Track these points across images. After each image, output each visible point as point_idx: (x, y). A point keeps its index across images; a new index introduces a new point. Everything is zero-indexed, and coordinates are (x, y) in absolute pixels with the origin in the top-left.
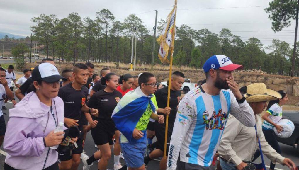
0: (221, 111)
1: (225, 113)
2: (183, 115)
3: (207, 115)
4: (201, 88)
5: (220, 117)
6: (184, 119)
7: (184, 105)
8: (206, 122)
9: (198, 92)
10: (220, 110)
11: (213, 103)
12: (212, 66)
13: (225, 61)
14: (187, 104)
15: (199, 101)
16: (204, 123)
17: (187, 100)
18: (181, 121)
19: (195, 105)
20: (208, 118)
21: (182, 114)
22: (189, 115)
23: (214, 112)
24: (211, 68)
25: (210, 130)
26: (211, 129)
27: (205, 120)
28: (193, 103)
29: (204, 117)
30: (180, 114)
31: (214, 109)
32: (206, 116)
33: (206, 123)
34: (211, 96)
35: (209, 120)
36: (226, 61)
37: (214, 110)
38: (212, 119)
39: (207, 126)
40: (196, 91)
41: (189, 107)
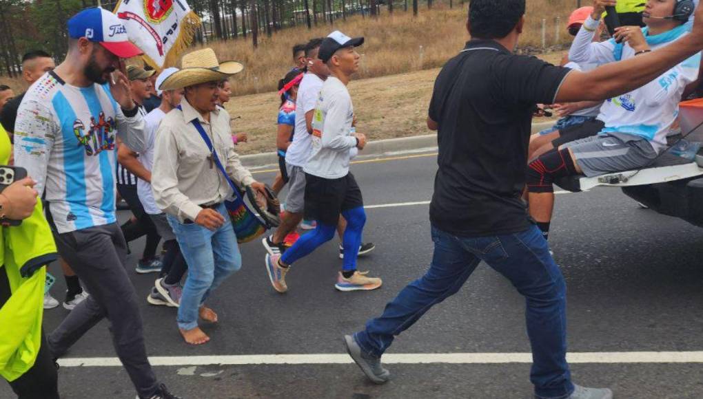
0: (103, 114)
1: (112, 119)
2: (34, 137)
3: (82, 128)
4: (55, 76)
5: (104, 128)
6: (37, 145)
7: (31, 117)
8: (83, 142)
9: (50, 84)
10: (101, 114)
11: (85, 102)
12: (87, 33)
13: (116, 31)
14: (37, 113)
15: (59, 102)
16: (80, 144)
17: (35, 104)
18: (32, 150)
19: (53, 112)
20: (85, 132)
21: (30, 136)
22: (47, 135)
23: (92, 119)
24: (84, 36)
25: (95, 155)
26: (97, 153)
27: (80, 138)
28: (48, 108)
29: (77, 132)
30: (24, 137)
31: (90, 113)
32: (80, 129)
33: (84, 144)
34: (78, 88)
35: (88, 137)
36: (118, 33)
37: (91, 116)
38: (91, 133)
39: (87, 149)
40: (47, 83)
41: (43, 119)
